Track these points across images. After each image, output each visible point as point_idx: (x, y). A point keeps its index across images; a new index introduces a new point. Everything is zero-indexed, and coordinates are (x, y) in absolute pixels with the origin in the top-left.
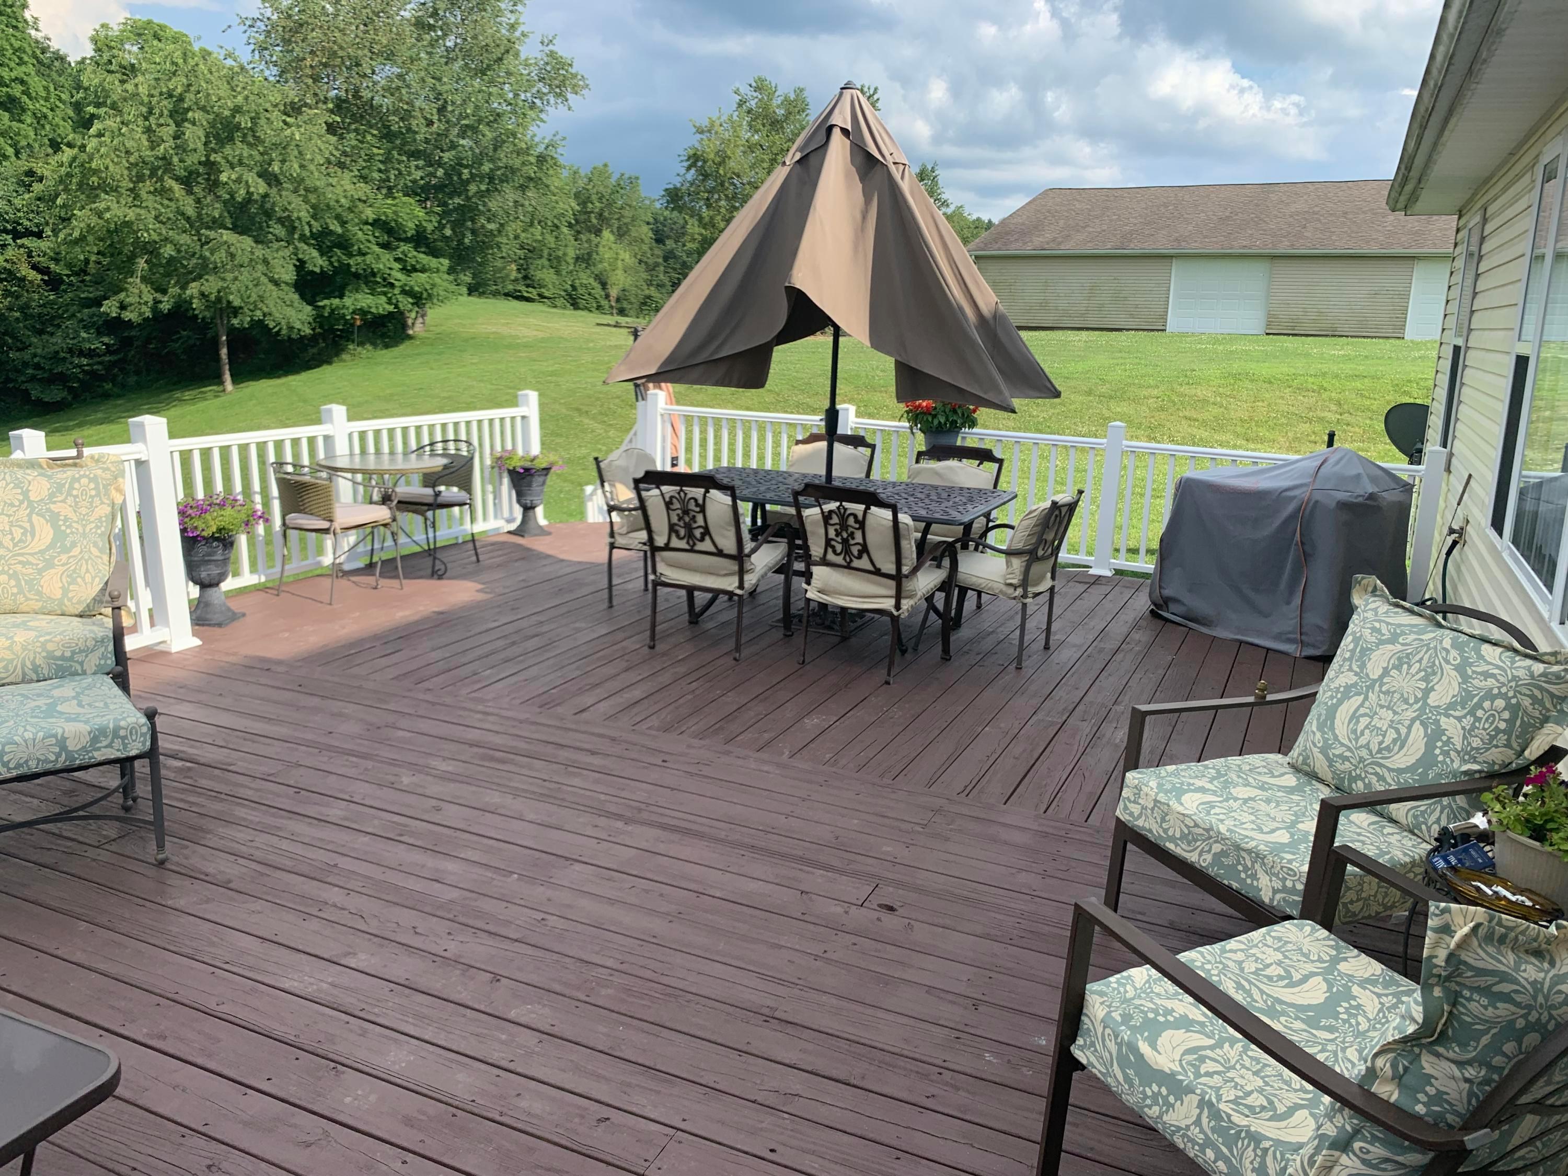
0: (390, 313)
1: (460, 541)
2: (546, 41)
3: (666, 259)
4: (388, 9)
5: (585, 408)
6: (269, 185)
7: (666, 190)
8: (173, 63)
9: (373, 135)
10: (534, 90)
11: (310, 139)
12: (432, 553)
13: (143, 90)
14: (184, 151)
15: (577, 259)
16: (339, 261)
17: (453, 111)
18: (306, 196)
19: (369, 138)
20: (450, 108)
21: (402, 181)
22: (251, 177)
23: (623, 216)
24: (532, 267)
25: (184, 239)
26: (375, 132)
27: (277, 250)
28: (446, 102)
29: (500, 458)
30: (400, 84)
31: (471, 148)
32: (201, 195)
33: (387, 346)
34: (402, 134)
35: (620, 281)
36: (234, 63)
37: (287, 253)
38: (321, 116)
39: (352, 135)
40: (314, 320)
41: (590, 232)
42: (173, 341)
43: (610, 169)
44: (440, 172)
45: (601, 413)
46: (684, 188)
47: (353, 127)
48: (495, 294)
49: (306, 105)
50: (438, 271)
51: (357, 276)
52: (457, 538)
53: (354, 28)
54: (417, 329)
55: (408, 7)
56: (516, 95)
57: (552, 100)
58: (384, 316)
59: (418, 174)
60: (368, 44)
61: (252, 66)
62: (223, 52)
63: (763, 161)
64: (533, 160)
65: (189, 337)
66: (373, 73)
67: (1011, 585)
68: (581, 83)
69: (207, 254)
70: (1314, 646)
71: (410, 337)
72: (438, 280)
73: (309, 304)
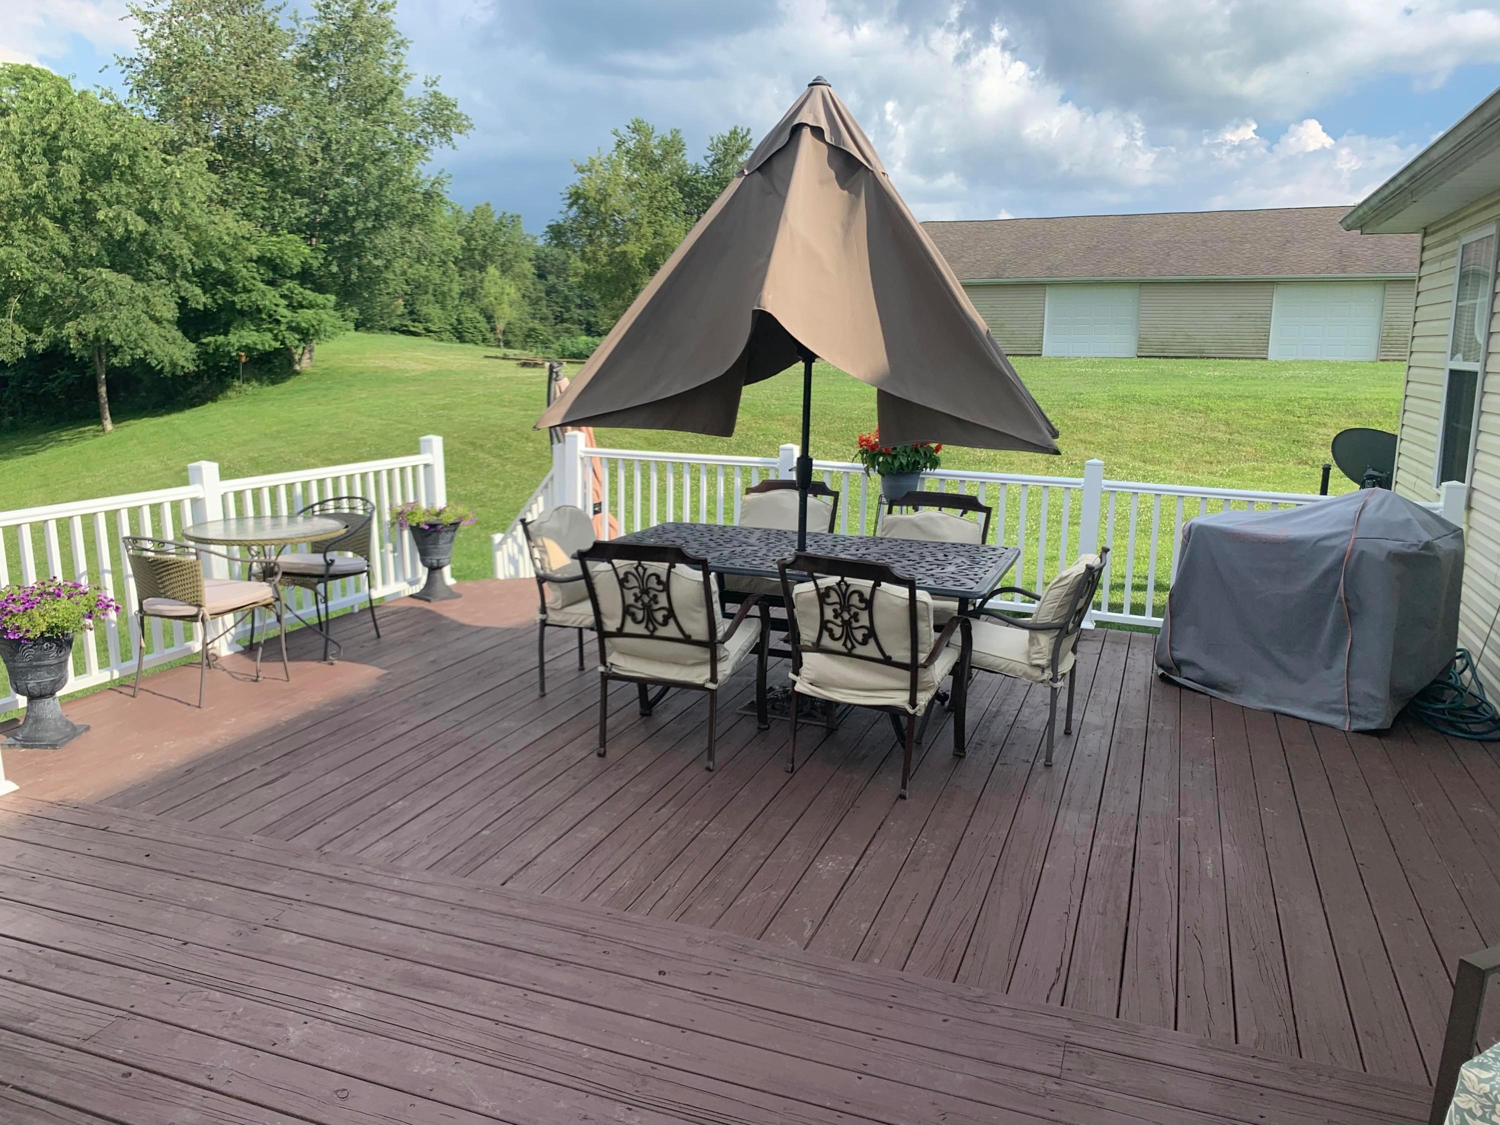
0: (276, 349)
1: (356, 610)
2: (430, 82)
3: (548, 293)
4: (270, 49)
5: (479, 442)
6: (149, 222)
7: (549, 226)
8: (46, 101)
9: (256, 174)
10: (418, 130)
11: (191, 178)
12: (323, 627)
13: (14, 128)
14: (59, 189)
15: (462, 294)
16: (223, 298)
17: (338, 150)
18: (187, 234)
19: (252, 176)
20: (334, 147)
21: (286, 219)
22: (130, 215)
23: (505, 253)
24: (418, 302)
25: (60, 278)
26: (259, 170)
27: (160, 287)
28: (330, 140)
29: (401, 513)
30: (284, 123)
31: (356, 185)
32: (77, 233)
33: (273, 383)
34: (287, 172)
35: (506, 314)
36: (111, 103)
37: (168, 290)
38: (202, 154)
39: (235, 173)
40: (198, 356)
41: (474, 268)
42: (49, 381)
43: (492, 208)
44: (326, 210)
45: (496, 447)
46: (567, 224)
47: (235, 165)
48: (383, 329)
49: (186, 143)
50: (324, 307)
51: (242, 313)
52: (353, 607)
53: (234, 67)
54: (304, 364)
55: (290, 48)
56: (400, 134)
57: (436, 139)
58: (270, 353)
59: (302, 212)
60: (249, 83)
61: (130, 105)
62: (99, 92)
63: (643, 198)
64: (419, 197)
65: (67, 377)
66: (255, 113)
67: (1038, 666)
68: (465, 123)
69: (85, 293)
70: (1366, 719)
71: (297, 373)
72: (325, 317)
73: (193, 342)
